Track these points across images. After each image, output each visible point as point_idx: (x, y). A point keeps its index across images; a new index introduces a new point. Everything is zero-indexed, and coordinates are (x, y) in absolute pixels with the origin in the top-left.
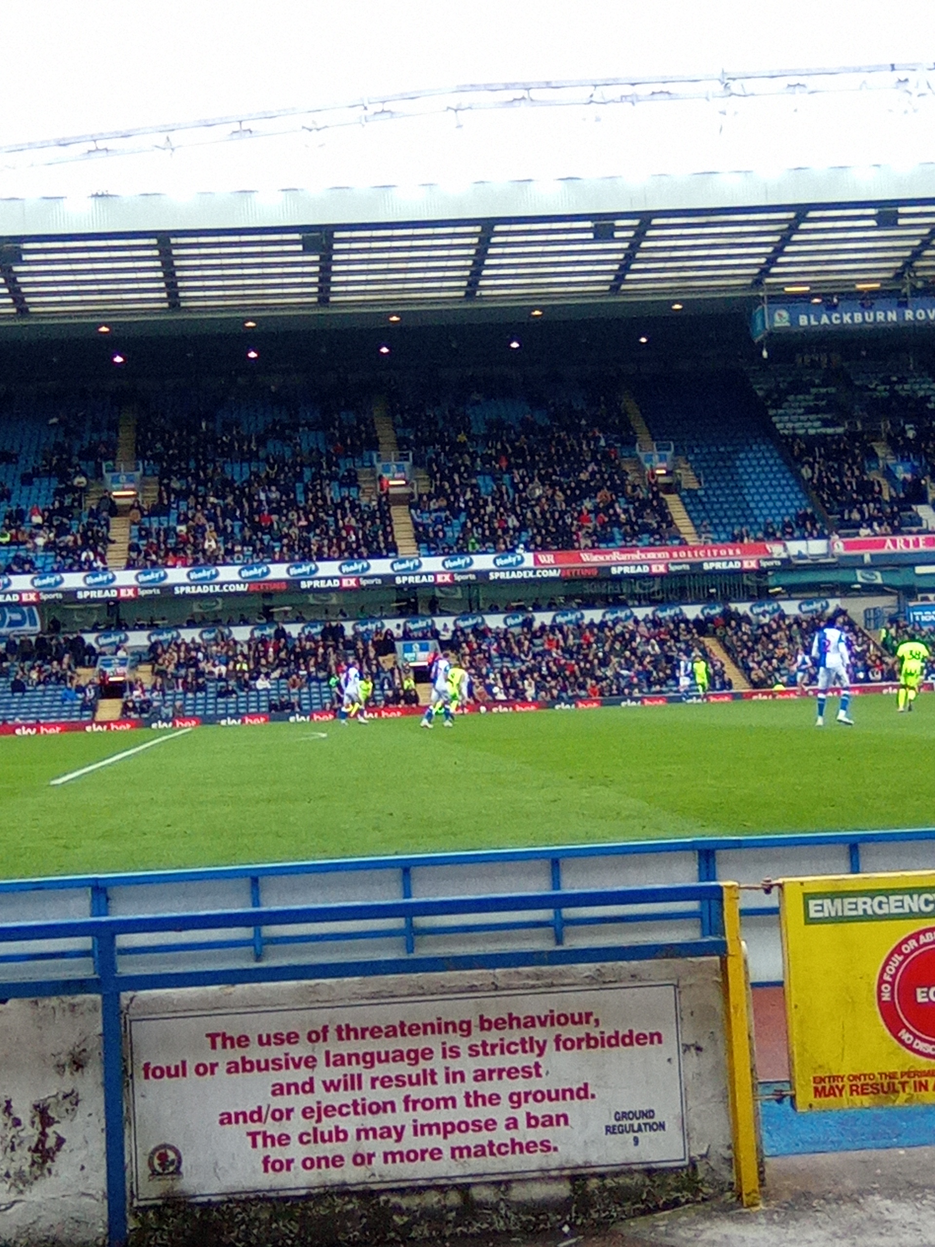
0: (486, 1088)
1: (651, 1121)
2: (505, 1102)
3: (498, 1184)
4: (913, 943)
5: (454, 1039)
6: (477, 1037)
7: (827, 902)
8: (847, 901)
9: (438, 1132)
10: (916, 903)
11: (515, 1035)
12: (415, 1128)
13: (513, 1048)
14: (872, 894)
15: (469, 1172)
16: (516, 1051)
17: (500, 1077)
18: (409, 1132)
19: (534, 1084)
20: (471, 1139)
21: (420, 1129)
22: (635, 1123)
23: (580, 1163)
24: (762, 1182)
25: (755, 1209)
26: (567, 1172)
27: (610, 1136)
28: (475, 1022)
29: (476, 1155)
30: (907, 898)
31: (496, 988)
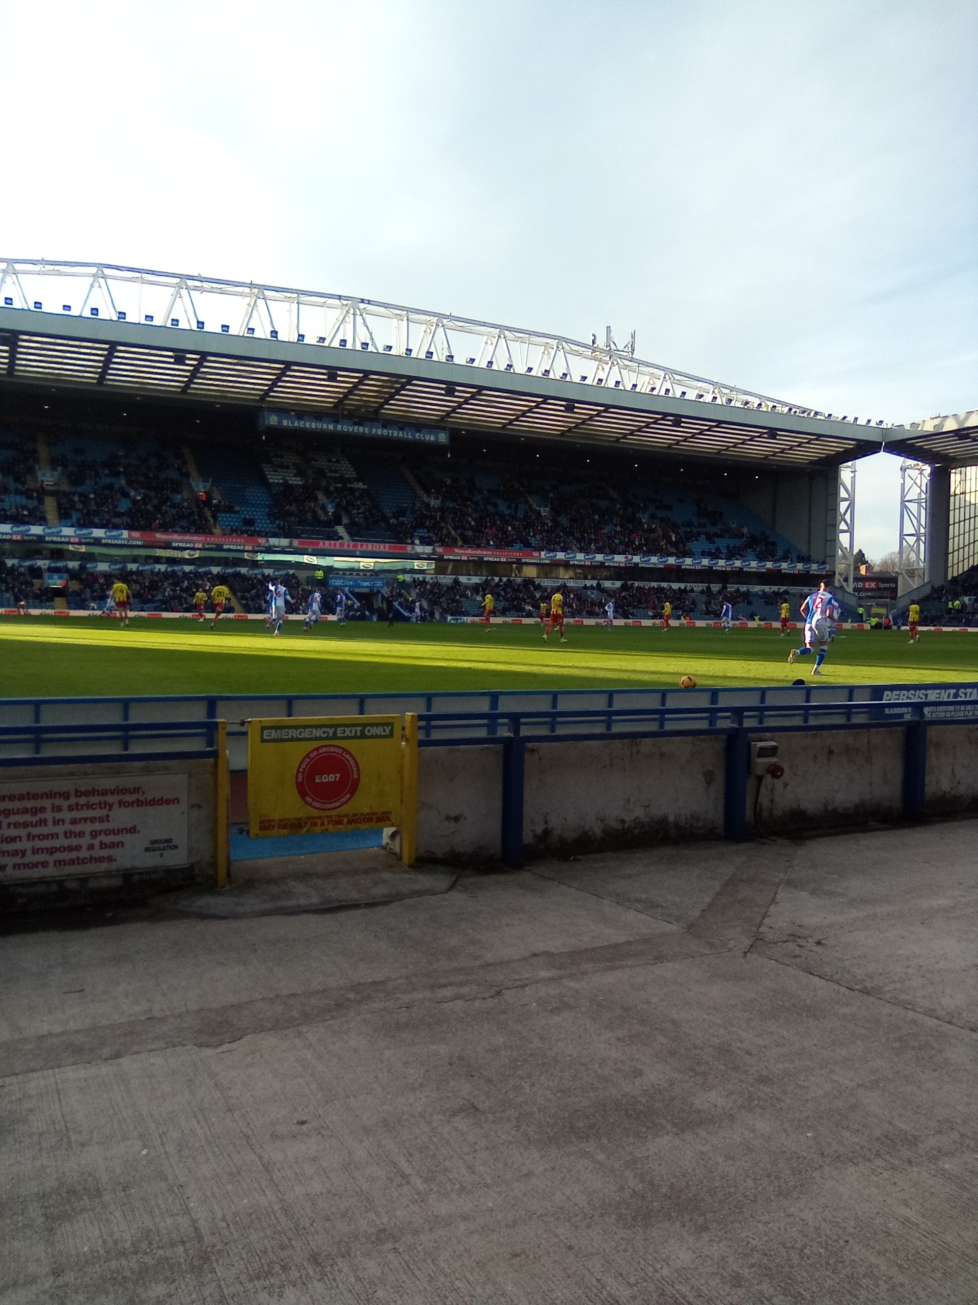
0: (77, 828)
1: (171, 844)
2: (87, 836)
3: (81, 880)
4: (315, 753)
5: (58, 802)
6: (73, 801)
7: (273, 731)
8: (283, 731)
9: (47, 852)
10: (318, 733)
11: (95, 799)
12: (33, 850)
13: (94, 807)
14: (296, 727)
15: (64, 874)
16: (96, 808)
17: (85, 822)
18: (29, 853)
19: (105, 826)
20: (67, 856)
21: (35, 851)
22: (162, 846)
23: (129, 867)
24: (228, 874)
25: (224, 889)
26: (121, 872)
27: (148, 853)
28: (72, 793)
29: (69, 864)
30: (314, 730)
31: (86, 775)
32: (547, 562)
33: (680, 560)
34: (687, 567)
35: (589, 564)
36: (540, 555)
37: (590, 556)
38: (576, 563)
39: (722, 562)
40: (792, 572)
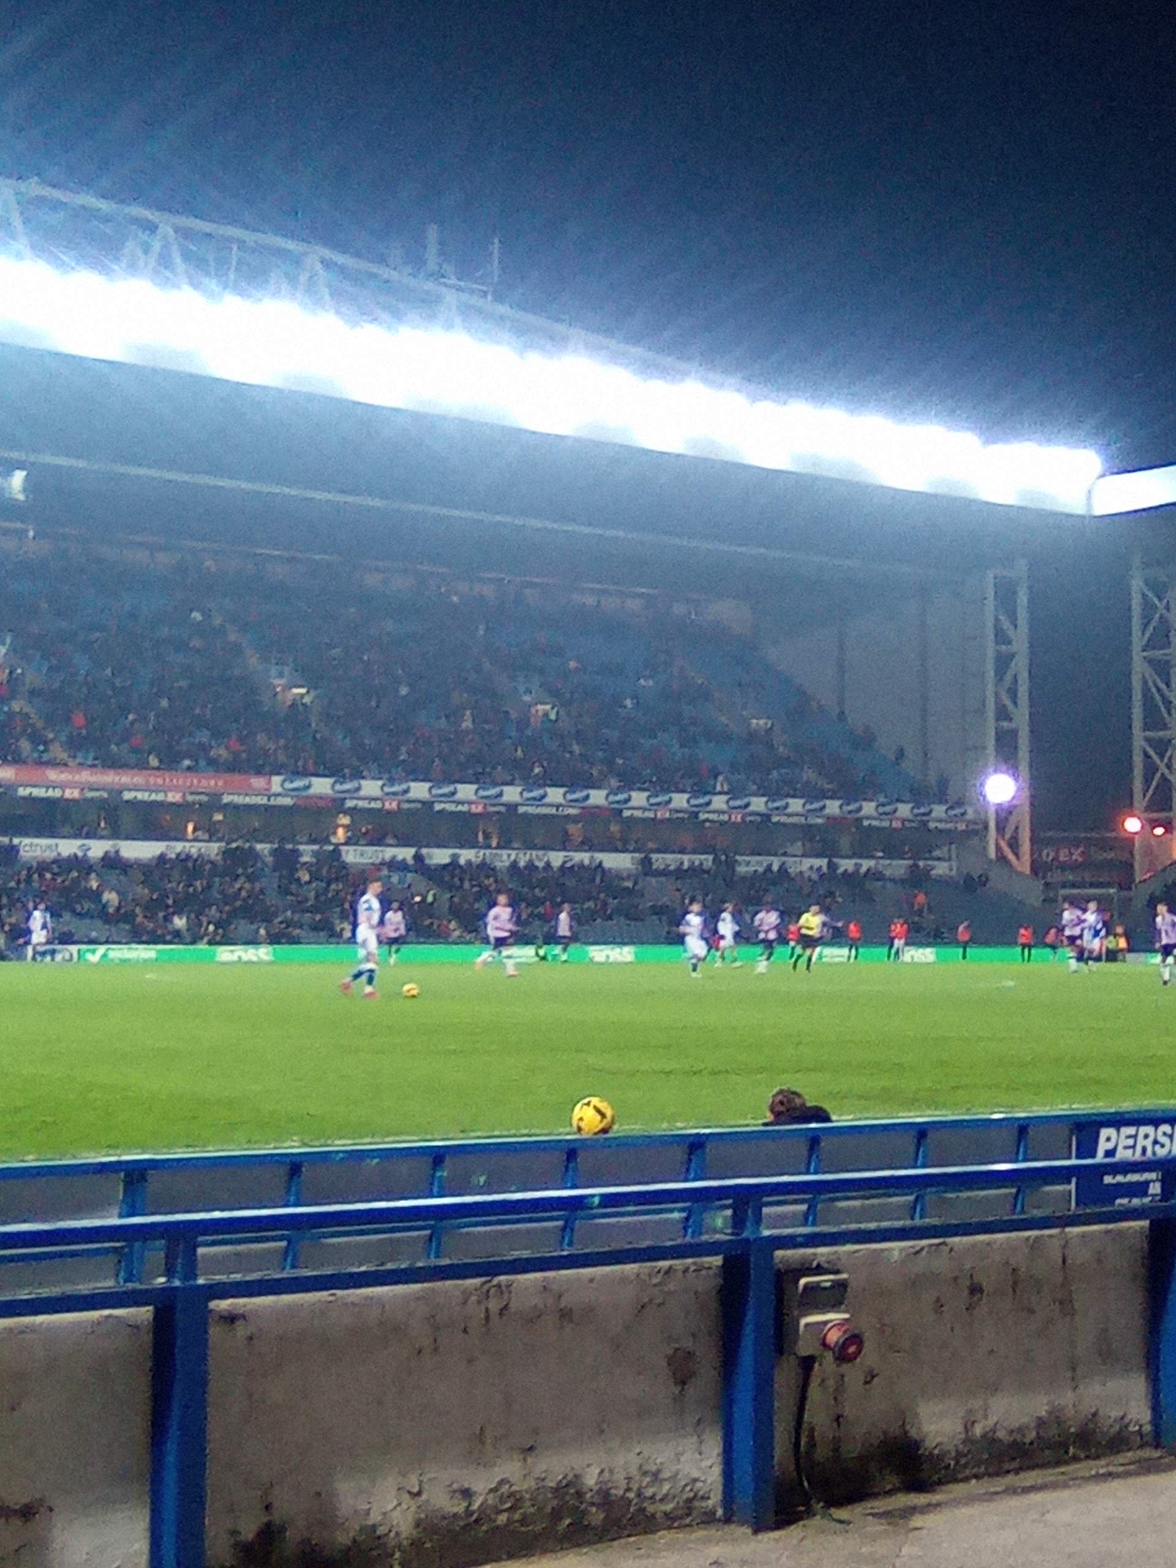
32: (288, 801)
33: (621, 797)
34: (638, 814)
35: (394, 805)
36: (269, 783)
37: (396, 788)
38: (361, 804)
39: (719, 802)
40: (886, 824)
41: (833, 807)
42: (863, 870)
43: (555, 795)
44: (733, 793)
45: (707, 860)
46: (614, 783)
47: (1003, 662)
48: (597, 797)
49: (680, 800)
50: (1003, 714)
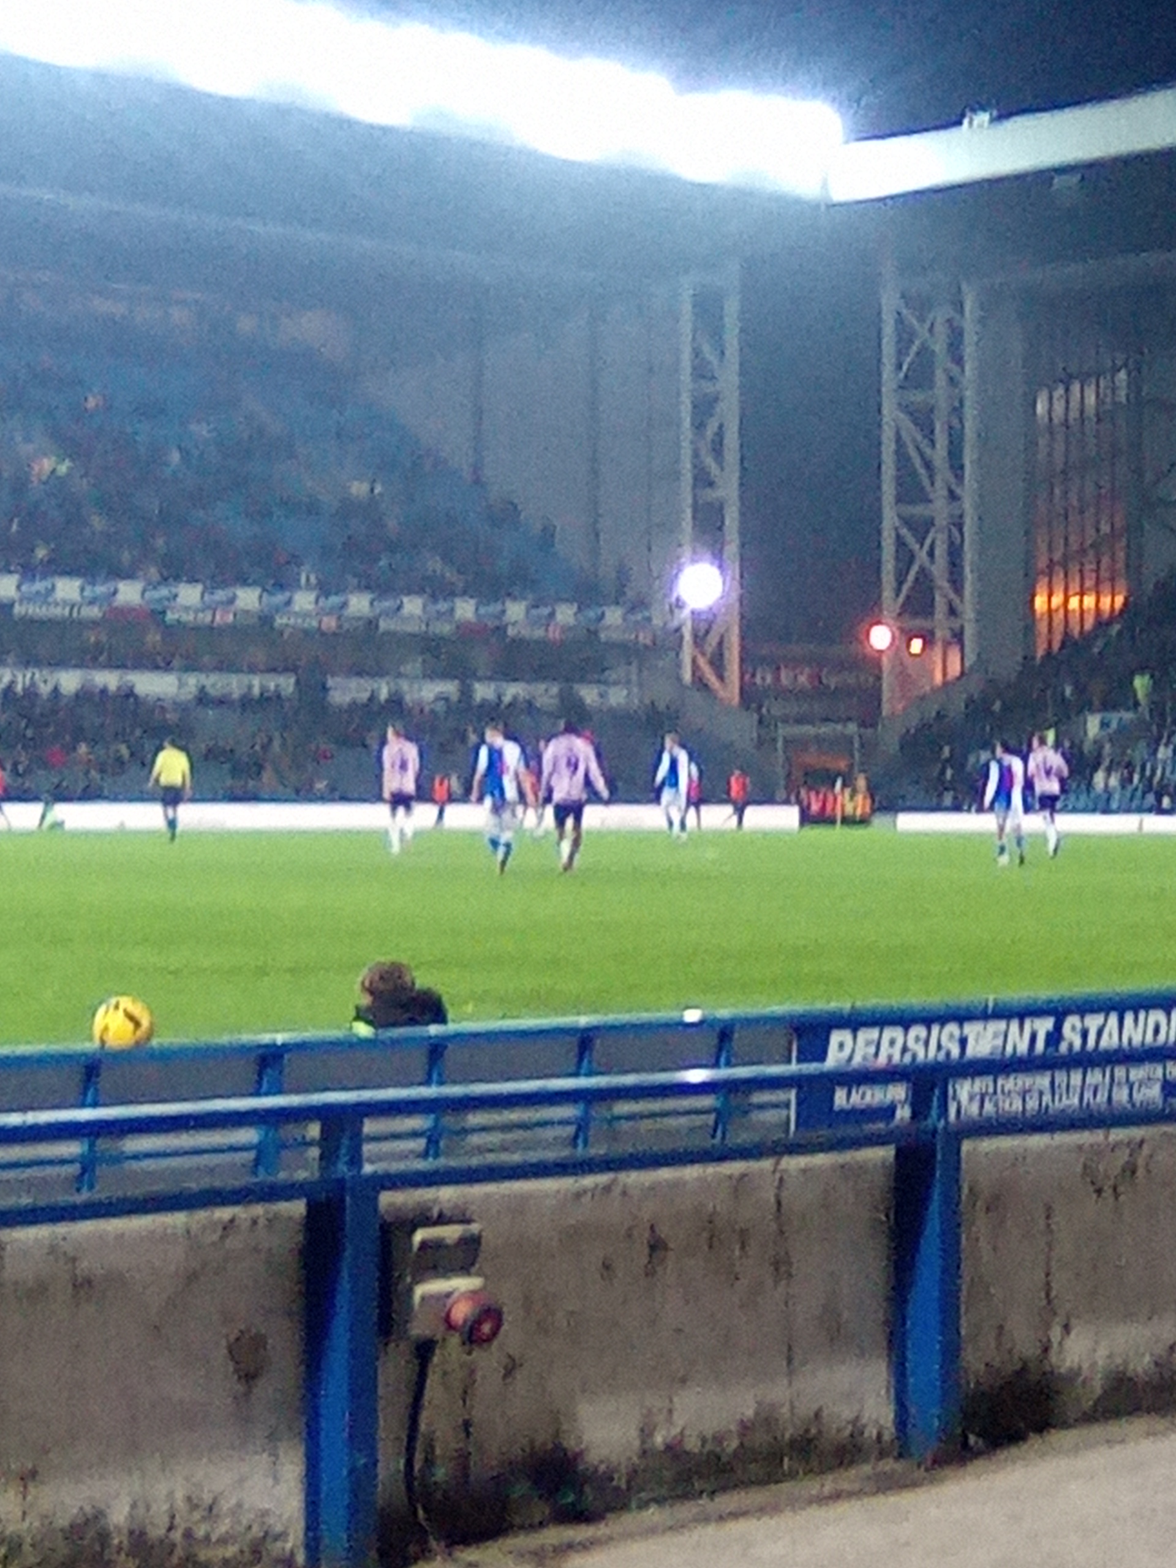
33: (164, 592)
39: (304, 601)
40: (539, 633)
41: (466, 609)
42: (507, 699)
43: (68, 589)
44: (324, 589)
45: (286, 684)
46: (153, 572)
47: (704, 407)
48: (129, 593)
49: (248, 598)
50: (703, 480)
